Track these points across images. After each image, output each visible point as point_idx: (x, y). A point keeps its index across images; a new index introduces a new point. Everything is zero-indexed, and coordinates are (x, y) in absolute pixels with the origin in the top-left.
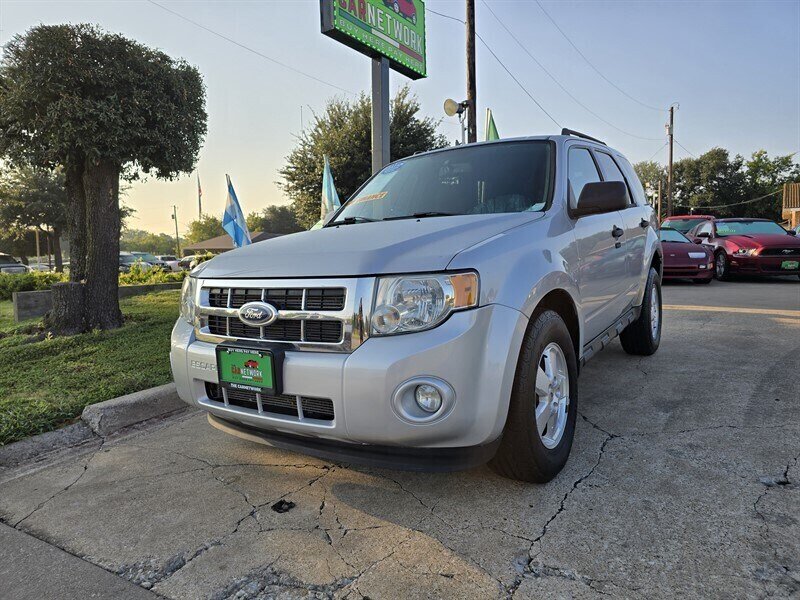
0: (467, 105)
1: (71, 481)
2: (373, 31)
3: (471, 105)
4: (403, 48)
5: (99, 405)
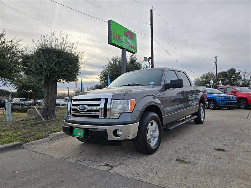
0: (151, 58)
1: (48, 147)
2: (122, 43)
4: (130, 46)
5: (53, 134)
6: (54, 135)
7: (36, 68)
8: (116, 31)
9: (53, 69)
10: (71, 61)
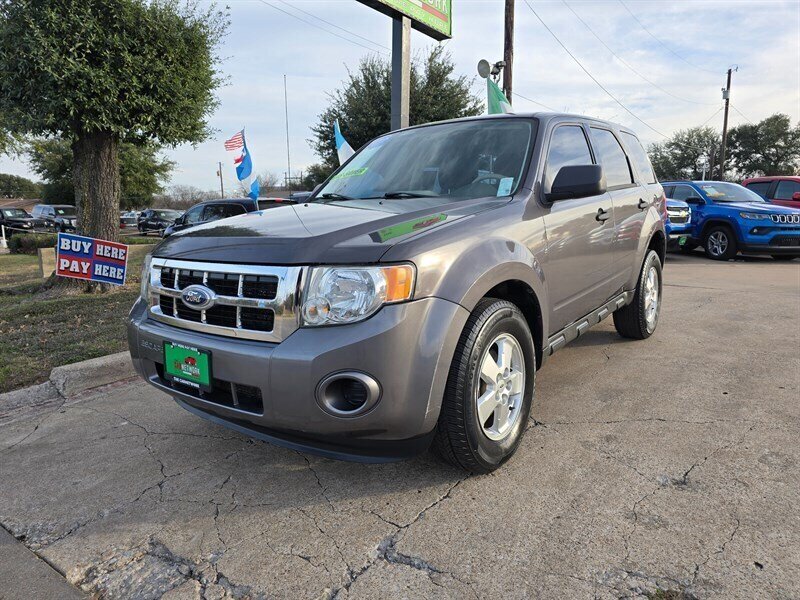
0: (503, 67)
1: (18, 440)
4: (425, 7)
5: (67, 367)
6: (73, 375)
7: (16, 75)
9: (90, 81)
10: (166, 50)
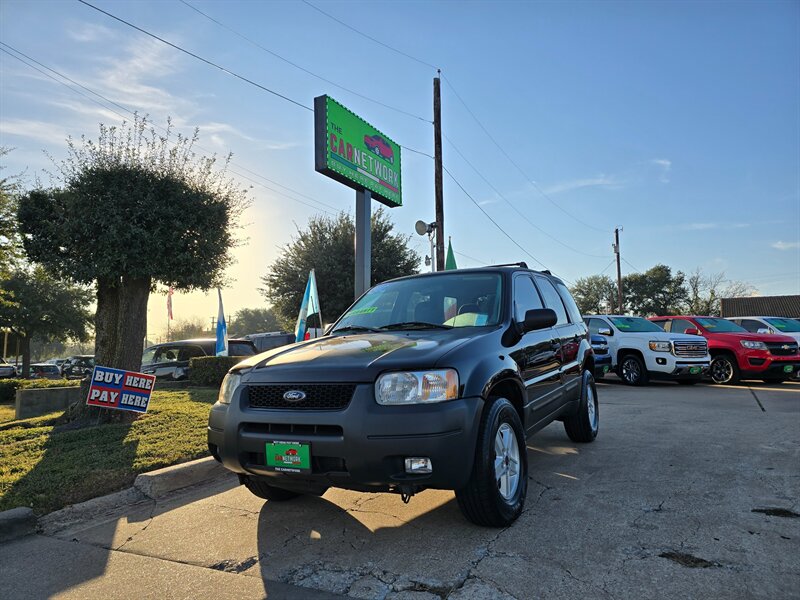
0: (436, 226)
1: (144, 524)
2: (359, 169)
3: (438, 225)
4: (382, 182)
5: (148, 474)
6: (157, 480)
8: (339, 130)
